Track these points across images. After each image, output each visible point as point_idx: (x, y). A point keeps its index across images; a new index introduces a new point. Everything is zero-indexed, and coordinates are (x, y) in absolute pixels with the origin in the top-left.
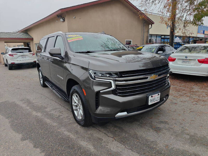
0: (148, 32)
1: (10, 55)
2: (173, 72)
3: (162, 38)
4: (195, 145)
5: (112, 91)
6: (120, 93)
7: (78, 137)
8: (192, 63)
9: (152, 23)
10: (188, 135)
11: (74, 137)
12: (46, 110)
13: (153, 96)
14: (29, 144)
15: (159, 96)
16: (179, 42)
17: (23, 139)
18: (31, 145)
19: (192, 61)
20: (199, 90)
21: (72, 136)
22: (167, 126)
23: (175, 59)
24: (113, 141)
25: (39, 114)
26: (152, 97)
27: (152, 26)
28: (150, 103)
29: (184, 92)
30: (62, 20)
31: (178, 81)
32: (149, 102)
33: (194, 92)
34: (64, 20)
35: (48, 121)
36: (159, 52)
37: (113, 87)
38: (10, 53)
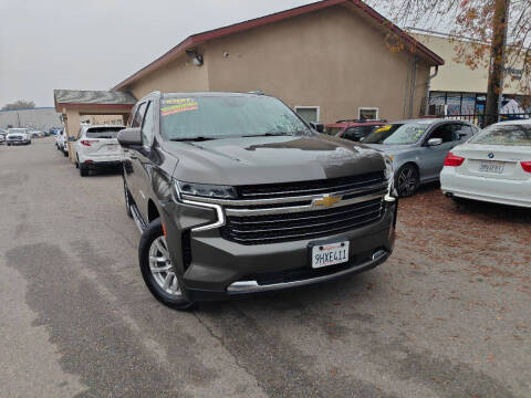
0: (426, 85)
1: (83, 142)
2: (456, 195)
3: (478, 102)
4: (407, 378)
5: (220, 228)
6: (239, 235)
7: (147, 331)
8: (508, 171)
9: (438, 62)
10: (407, 351)
11: (138, 329)
12: (113, 266)
13: (324, 246)
14: (43, 332)
15: (347, 248)
16: (517, 112)
17: (36, 323)
18: (47, 336)
19: (506, 167)
20: (514, 245)
21: (135, 326)
22: (365, 326)
23: (463, 159)
24: (216, 346)
25: (91, 276)
26: (321, 248)
27: (437, 69)
28: (316, 265)
29: (466, 247)
30: (196, 61)
31: (467, 220)
32: (314, 260)
33: (495, 250)
34: (202, 62)
35: (103, 290)
36: (431, 141)
37: (221, 220)
38: (84, 138)
